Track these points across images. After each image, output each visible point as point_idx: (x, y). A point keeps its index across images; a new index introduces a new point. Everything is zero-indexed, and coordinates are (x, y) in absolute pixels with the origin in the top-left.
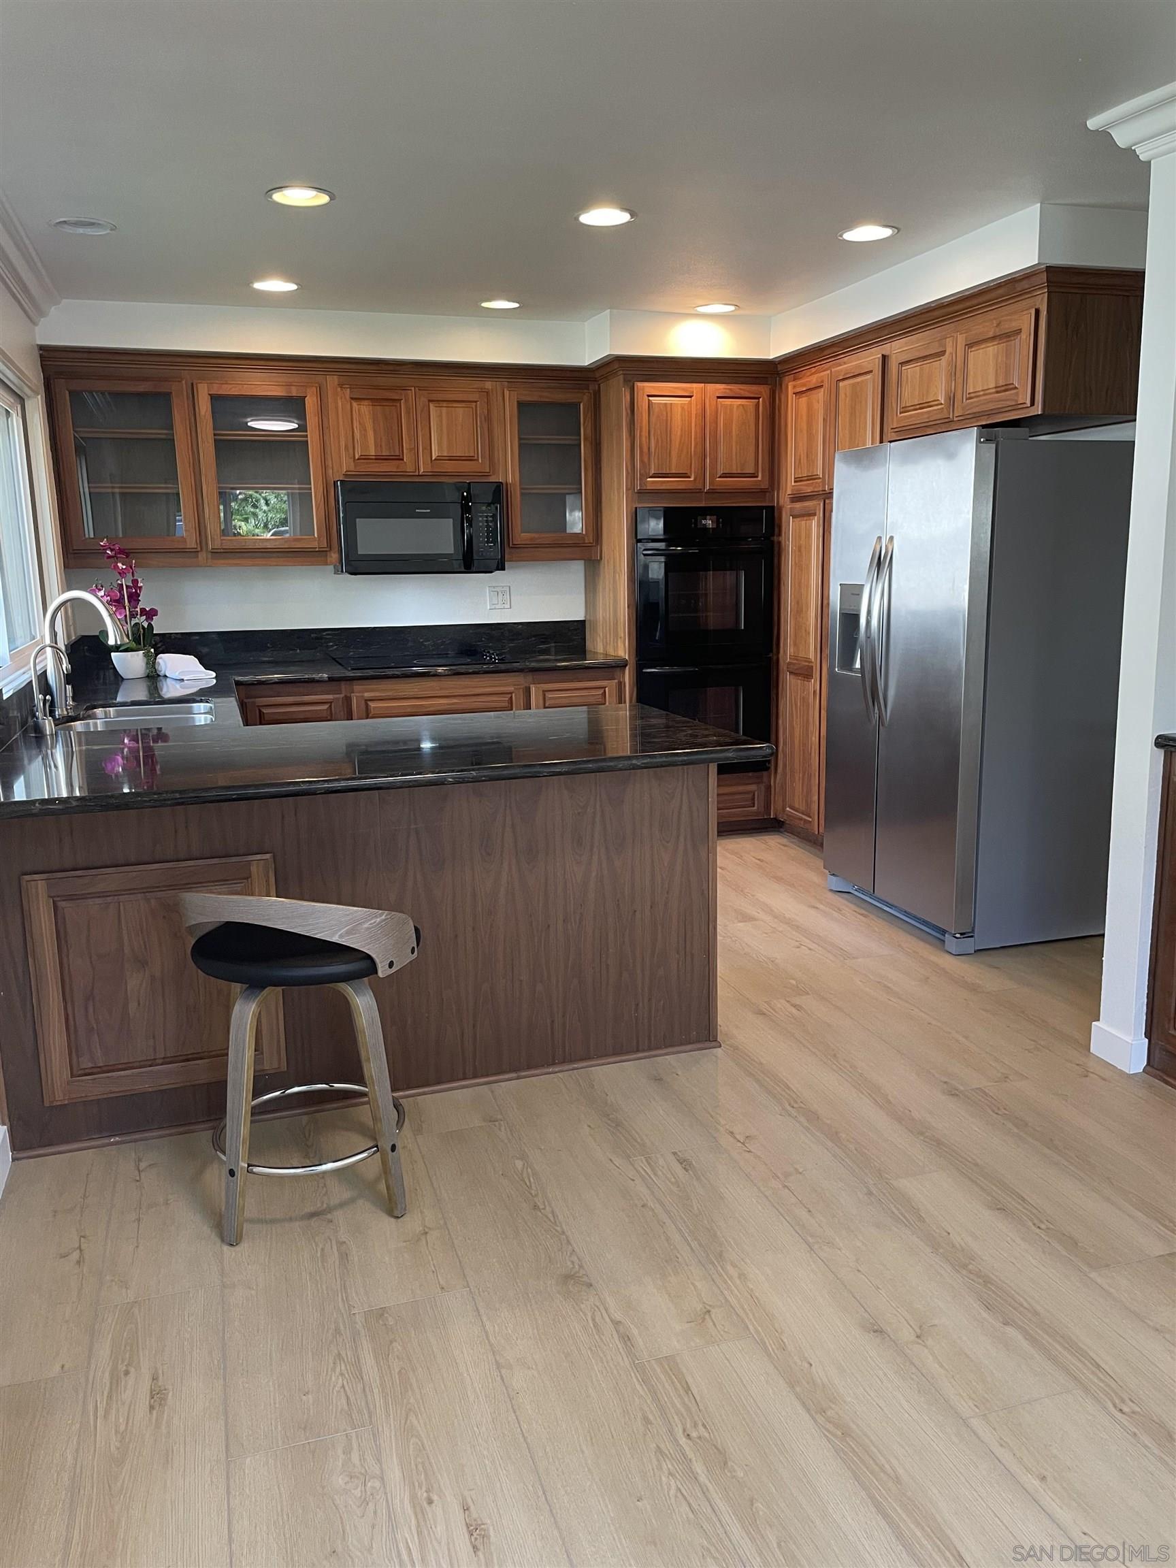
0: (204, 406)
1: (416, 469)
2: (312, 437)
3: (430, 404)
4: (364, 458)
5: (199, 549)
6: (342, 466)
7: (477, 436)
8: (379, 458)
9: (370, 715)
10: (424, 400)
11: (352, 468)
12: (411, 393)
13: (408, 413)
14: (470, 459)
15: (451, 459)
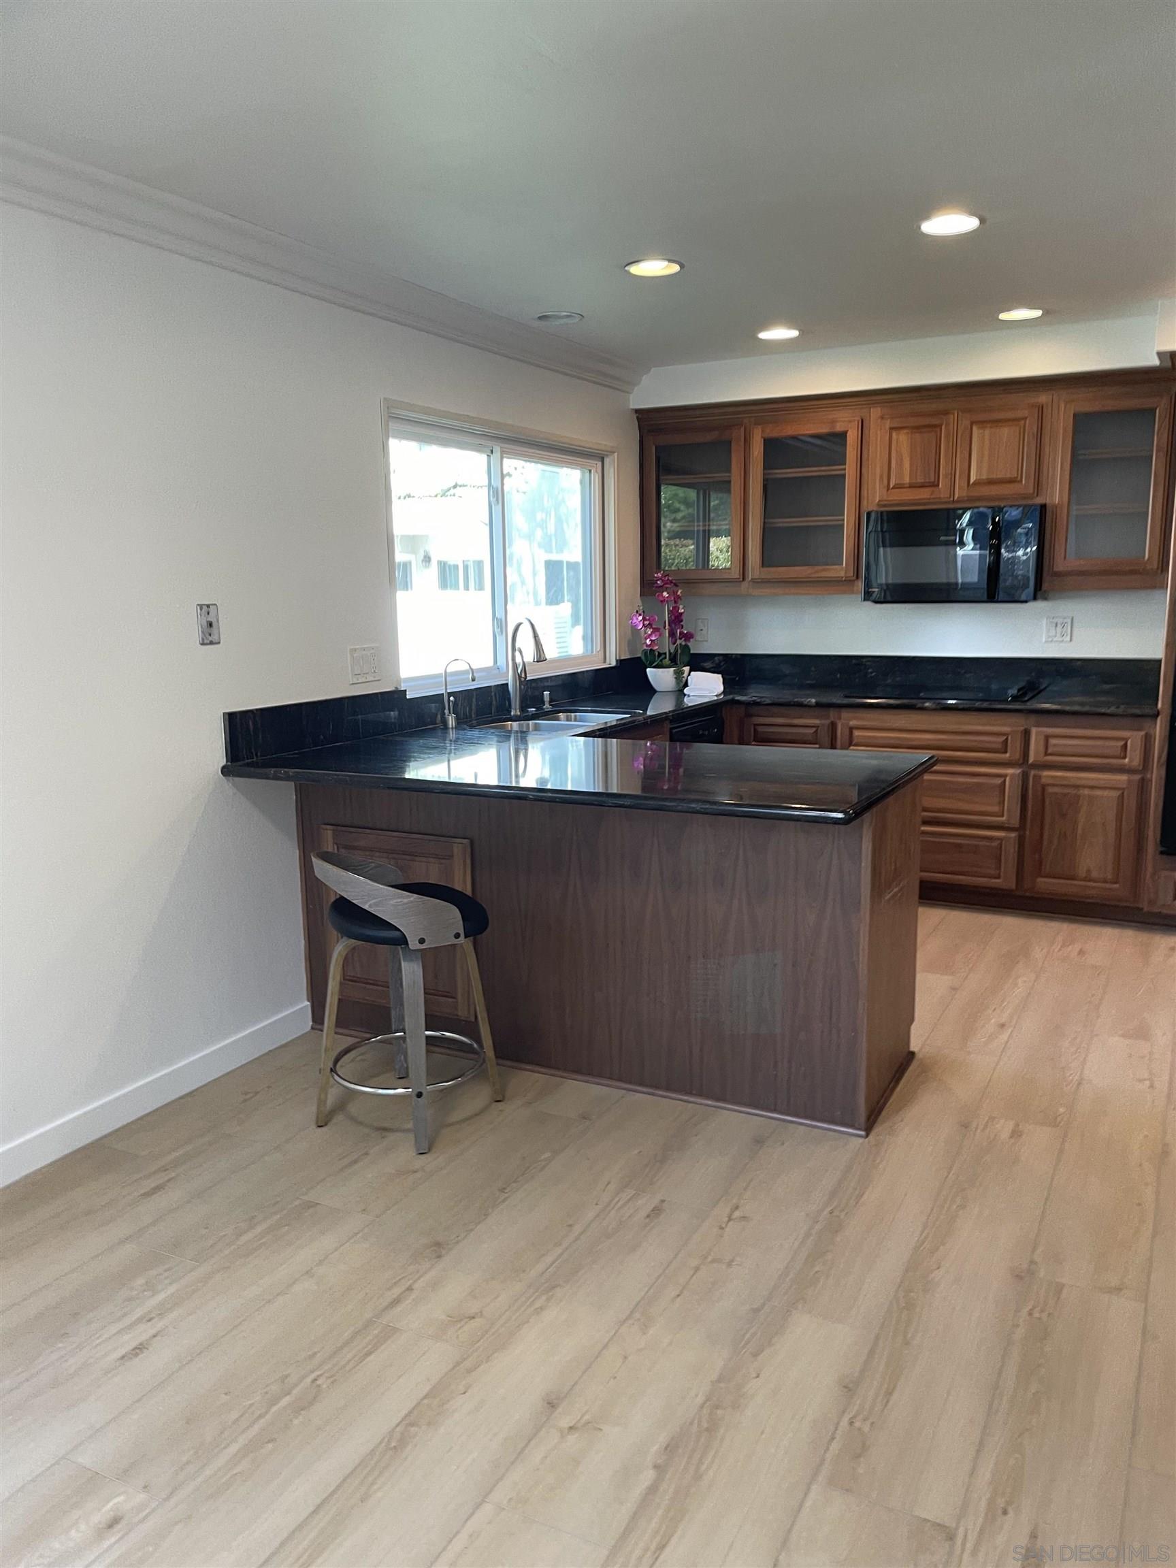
0: (757, 450)
1: (950, 496)
2: (849, 472)
3: (975, 428)
4: (899, 486)
5: (741, 579)
6: (876, 497)
7: (1023, 458)
8: (912, 486)
9: (853, 743)
10: (967, 423)
11: (885, 498)
12: (952, 418)
13: (947, 436)
14: (1011, 481)
15: (991, 482)
